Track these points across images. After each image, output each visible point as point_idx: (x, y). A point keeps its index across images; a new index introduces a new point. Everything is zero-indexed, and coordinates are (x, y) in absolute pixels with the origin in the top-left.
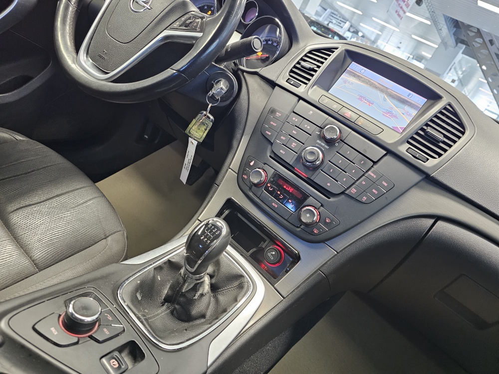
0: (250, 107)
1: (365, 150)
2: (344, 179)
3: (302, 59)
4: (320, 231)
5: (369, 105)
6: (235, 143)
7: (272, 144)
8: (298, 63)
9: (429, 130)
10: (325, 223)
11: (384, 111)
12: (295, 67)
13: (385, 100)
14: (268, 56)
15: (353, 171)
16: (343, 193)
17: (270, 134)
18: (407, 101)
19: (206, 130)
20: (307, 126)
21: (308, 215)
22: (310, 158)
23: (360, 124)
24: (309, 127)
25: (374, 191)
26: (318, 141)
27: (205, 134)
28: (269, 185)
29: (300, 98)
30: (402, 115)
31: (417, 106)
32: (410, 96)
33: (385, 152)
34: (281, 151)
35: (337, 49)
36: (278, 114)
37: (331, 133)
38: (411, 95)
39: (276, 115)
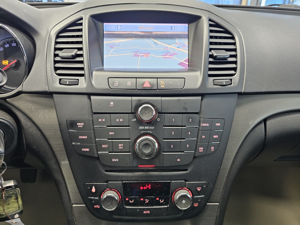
0: (43, 131)
1: (185, 108)
2: (188, 146)
3: (56, 49)
4: (199, 203)
5: (147, 56)
6: (58, 177)
7: (98, 158)
8: (56, 55)
9: (215, 53)
10: (199, 193)
11: (162, 54)
12: (56, 62)
13: (156, 44)
14: (16, 61)
15: (189, 133)
16: (195, 157)
17: (88, 150)
18: (174, 35)
19: (17, 198)
20: (120, 120)
21: (184, 202)
22: (147, 151)
23: (163, 87)
24: (121, 120)
25: (215, 137)
26: (141, 128)
27: (20, 202)
28: (127, 199)
29: (89, 95)
30: (178, 49)
31: (184, 35)
32: (173, 29)
33: (200, 98)
34: (113, 160)
35: (82, 19)
36: (80, 125)
37: (148, 114)
38: (173, 27)
39: (79, 126)
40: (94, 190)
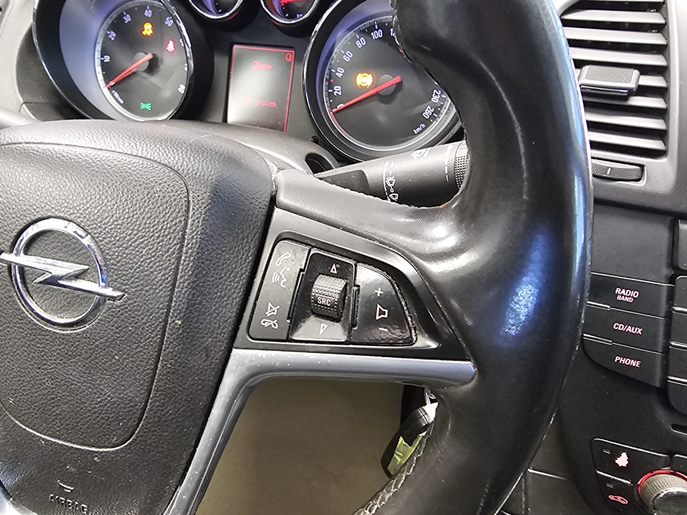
17: (635, 363)
29: (674, 217)
36: (626, 295)
39: (619, 298)
40: (622, 461)
